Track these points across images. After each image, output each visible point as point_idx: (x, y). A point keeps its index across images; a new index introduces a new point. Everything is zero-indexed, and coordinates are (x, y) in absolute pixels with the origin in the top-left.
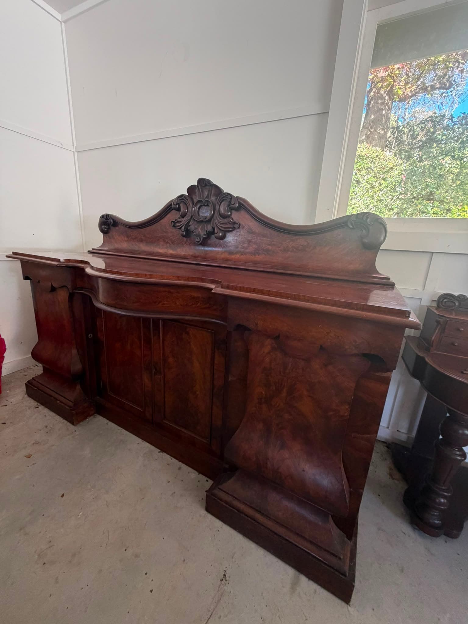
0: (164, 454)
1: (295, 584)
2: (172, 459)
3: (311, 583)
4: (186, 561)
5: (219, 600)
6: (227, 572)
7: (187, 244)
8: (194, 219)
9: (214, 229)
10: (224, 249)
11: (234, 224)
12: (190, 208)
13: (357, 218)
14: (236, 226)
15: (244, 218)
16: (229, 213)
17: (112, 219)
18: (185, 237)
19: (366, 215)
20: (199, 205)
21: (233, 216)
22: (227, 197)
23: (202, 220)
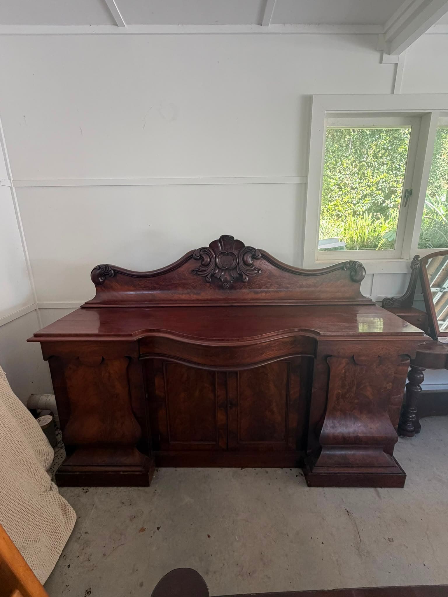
0: (246, 469)
1: (378, 494)
2: (255, 469)
3: (383, 489)
4: (324, 518)
5: (355, 523)
6: (347, 509)
7: (211, 289)
8: (218, 268)
9: (241, 275)
10: (249, 290)
11: (258, 271)
12: (213, 259)
13: (349, 265)
14: (260, 272)
15: (265, 265)
16: (252, 262)
17: (113, 270)
18: (209, 282)
19: (354, 263)
20: (222, 256)
21: (254, 264)
22: (251, 250)
23: (227, 268)
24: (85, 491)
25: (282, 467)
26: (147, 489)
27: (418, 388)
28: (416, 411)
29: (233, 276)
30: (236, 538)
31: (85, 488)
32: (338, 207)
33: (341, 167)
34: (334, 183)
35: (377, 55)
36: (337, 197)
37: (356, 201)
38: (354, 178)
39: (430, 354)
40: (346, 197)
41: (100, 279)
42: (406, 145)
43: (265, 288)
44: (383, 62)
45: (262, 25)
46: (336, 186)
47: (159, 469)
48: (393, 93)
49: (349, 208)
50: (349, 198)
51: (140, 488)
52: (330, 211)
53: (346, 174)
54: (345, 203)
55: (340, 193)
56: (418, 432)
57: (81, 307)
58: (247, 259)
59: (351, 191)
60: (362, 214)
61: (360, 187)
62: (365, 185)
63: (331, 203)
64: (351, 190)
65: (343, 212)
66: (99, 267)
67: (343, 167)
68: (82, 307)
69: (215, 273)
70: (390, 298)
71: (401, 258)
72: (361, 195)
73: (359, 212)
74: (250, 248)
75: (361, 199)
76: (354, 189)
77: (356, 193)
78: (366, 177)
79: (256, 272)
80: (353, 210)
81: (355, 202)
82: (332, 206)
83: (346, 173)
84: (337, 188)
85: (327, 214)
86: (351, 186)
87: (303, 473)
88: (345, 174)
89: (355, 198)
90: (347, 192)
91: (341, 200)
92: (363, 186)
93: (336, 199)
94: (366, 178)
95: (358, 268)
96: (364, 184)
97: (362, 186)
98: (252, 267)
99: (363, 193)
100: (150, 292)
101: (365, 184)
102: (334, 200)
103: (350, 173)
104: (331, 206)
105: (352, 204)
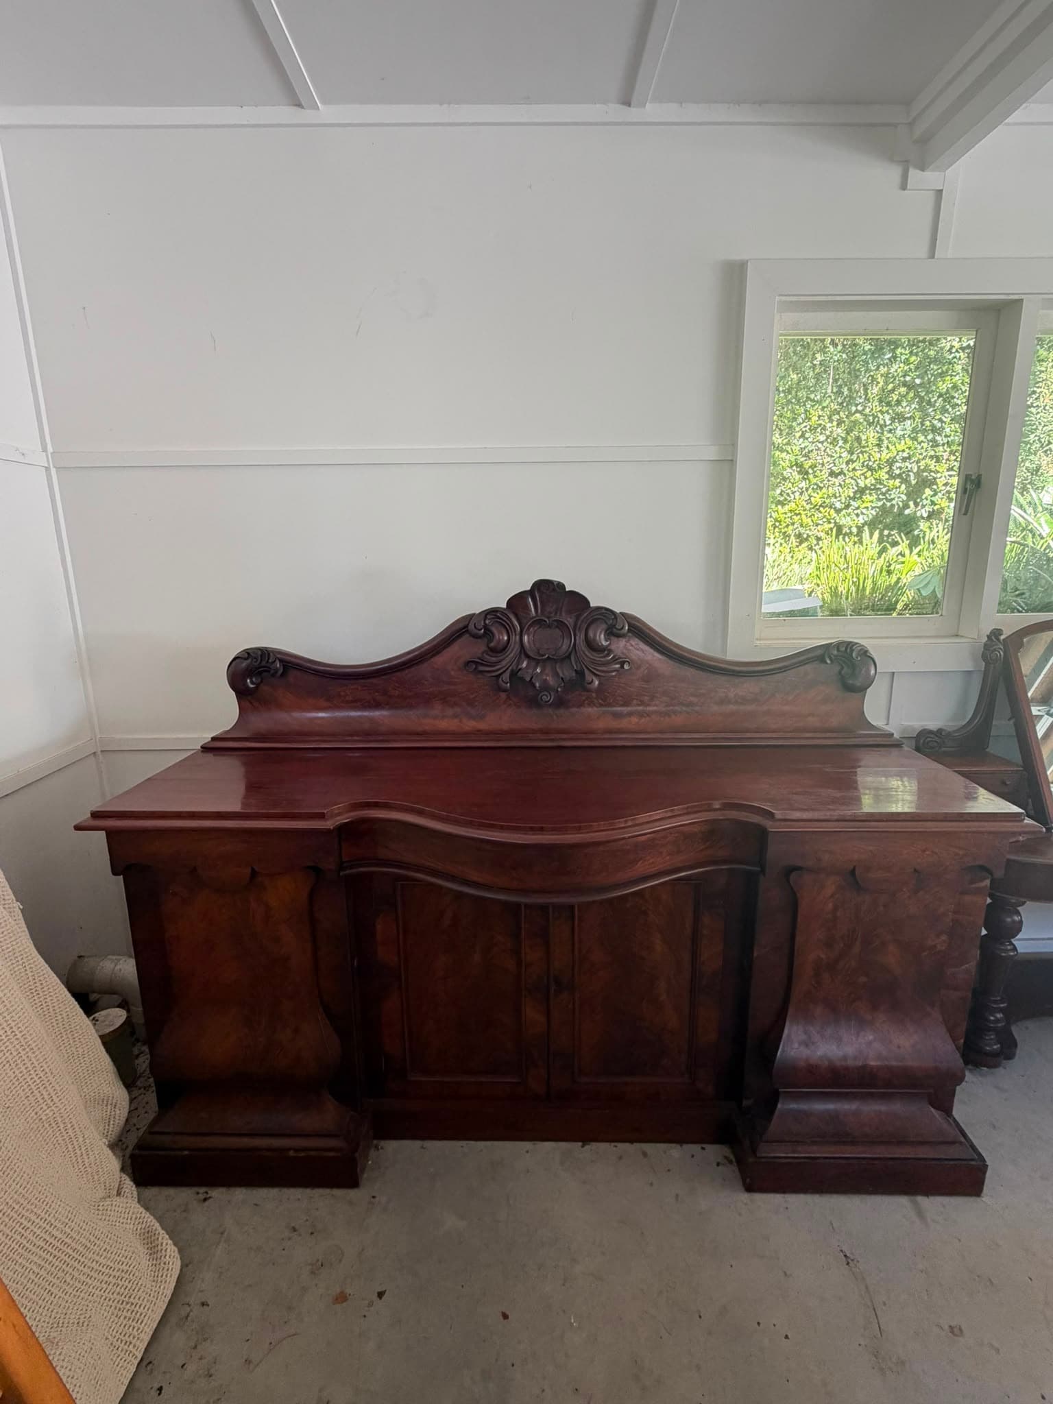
0: (594, 1145)
1: (920, 1214)
2: (616, 1146)
3: (932, 1198)
4: (788, 1273)
5: (867, 1287)
6: (843, 1249)
7: (510, 705)
8: (528, 656)
9: (580, 674)
10: (600, 709)
11: (622, 664)
12: (516, 635)
13: (838, 650)
14: (626, 667)
15: (638, 650)
16: (608, 643)
17: (281, 661)
18: (505, 691)
19: (850, 645)
20: (536, 628)
21: (613, 647)
22: (605, 615)
23: (548, 657)
24: (202, 1197)
25: (681, 1141)
26: (352, 1194)
27: (1009, 947)
28: (1005, 1005)
29: (561, 675)
30: (572, 1321)
31: (202, 1190)
32: (799, 516)
33: (805, 424)
34: (790, 460)
35: (895, 172)
36: (797, 494)
37: (841, 503)
38: (835, 451)
39: (1034, 865)
40: (818, 493)
41: (248, 681)
42: (955, 376)
43: (639, 705)
44: (908, 187)
45: (632, 105)
46: (794, 468)
47: (383, 1143)
48: (932, 255)
49: (825, 520)
50: (826, 496)
51: (337, 1192)
52: (780, 527)
53: (817, 441)
54: (817, 508)
55: (803, 484)
56: (1010, 1057)
57: (202, 747)
58: (595, 635)
59: (829, 481)
60: (855, 533)
61: (850, 469)
62: (862, 467)
63: (782, 508)
64: (830, 478)
65: (811, 527)
66: (248, 653)
67: (811, 426)
68: (206, 749)
69: (520, 669)
70: (935, 730)
71: (957, 636)
72: (853, 488)
73: (850, 528)
74: (604, 611)
75: (854, 499)
76: (836, 475)
77: (840, 485)
78: (864, 447)
79: (618, 666)
80: (835, 523)
81: (838, 505)
82: (786, 513)
83: (818, 439)
84: (796, 473)
85: (774, 533)
86: (830, 468)
87: (732, 1157)
88: (815, 440)
89: (840, 496)
90: (821, 482)
91: (806, 501)
92: (857, 468)
93: (794, 499)
94: (865, 452)
95: (859, 659)
96: (860, 464)
97: (854, 469)
98: (608, 655)
99: (858, 483)
100: (366, 714)
101: (863, 463)
102: (790, 501)
103: (826, 440)
104: (783, 513)
105: (832, 511)
